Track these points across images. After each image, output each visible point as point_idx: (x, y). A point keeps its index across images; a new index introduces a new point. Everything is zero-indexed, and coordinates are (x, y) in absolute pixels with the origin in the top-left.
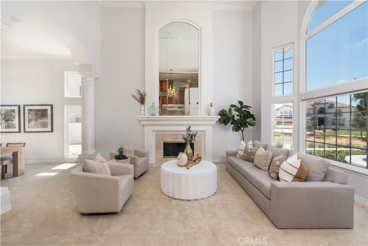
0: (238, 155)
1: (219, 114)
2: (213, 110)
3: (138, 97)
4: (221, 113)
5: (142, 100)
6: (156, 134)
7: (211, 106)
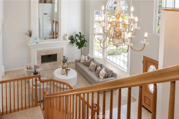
0: (81, 62)
1: (70, 39)
2: (67, 37)
3: (28, 33)
4: (71, 38)
5: (30, 35)
6: (37, 52)
7: (66, 35)
